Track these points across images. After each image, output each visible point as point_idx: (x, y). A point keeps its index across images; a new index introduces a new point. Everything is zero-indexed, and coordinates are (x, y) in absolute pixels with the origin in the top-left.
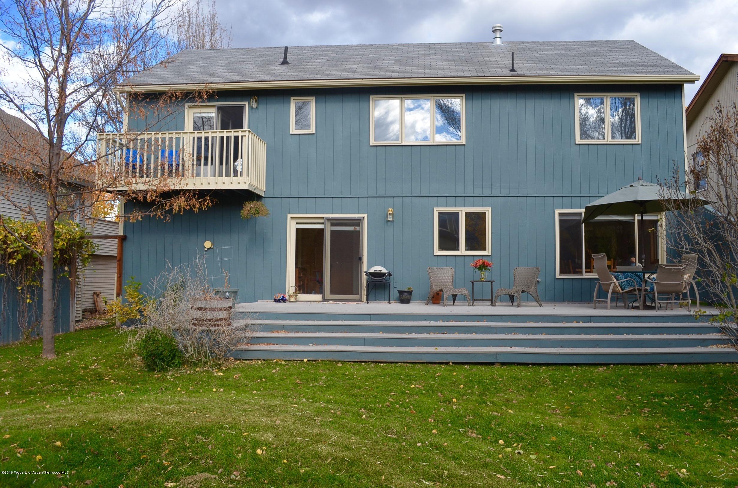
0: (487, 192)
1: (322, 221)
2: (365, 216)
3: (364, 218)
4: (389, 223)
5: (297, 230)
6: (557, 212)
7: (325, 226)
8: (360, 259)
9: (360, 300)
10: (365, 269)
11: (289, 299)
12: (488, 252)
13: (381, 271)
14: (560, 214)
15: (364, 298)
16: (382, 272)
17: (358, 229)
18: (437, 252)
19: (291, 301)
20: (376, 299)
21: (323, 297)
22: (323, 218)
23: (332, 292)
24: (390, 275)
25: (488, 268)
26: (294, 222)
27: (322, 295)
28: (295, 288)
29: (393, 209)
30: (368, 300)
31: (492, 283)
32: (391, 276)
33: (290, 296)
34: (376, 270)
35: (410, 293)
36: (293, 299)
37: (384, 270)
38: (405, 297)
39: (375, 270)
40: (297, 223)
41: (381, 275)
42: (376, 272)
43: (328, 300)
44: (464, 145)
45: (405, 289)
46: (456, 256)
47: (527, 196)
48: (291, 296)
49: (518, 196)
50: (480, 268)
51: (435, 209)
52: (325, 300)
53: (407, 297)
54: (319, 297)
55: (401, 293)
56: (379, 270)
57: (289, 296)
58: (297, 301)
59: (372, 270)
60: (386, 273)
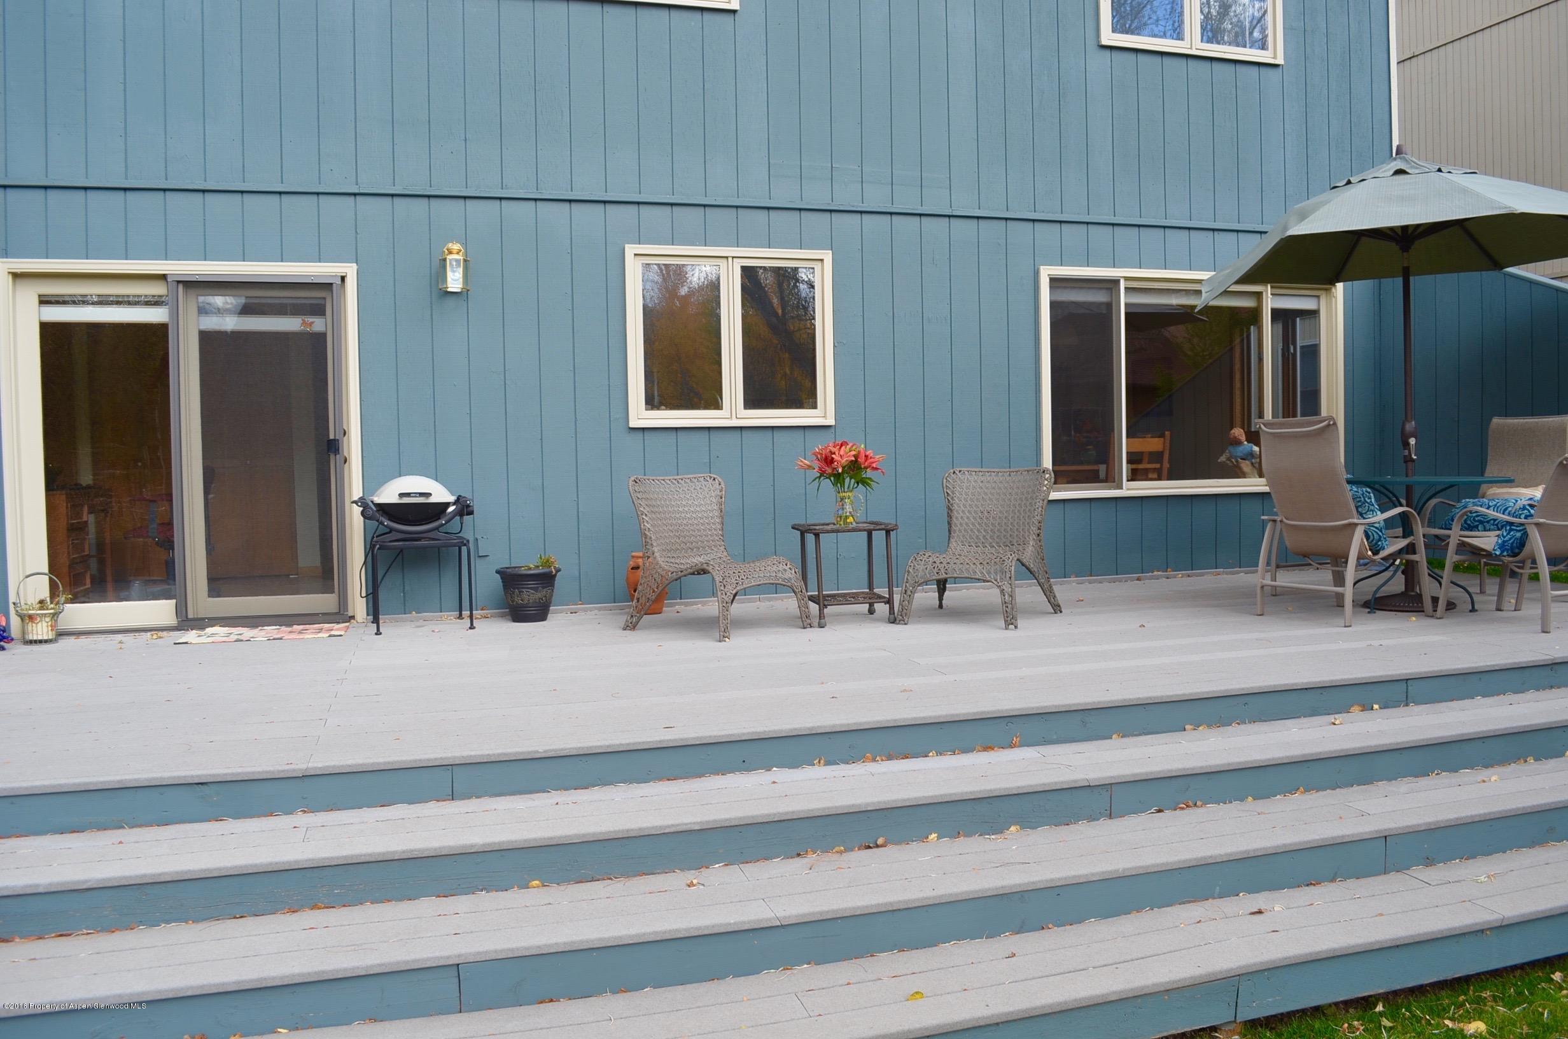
0: (817, 196)
1: (158, 289)
2: (350, 271)
3: (343, 279)
4: (451, 302)
5: (48, 330)
6: (1046, 273)
7: (175, 313)
8: (333, 447)
9: (341, 615)
10: (357, 492)
11: (24, 633)
12: (823, 413)
13: (428, 495)
14: (1056, 283)
15: (359, 606)
16: (433, 500)
17: (318, 324)
18: (640, 415)
19: (31, 637)
20: (407, 607)
21: (181, 610)
22: (163, 277)
23: (218, 584)
24: (464, 509)
25: (869, 473)
26: (30, 294)
27: (172, 603)
28: (51, 580)
29: (465, 245)
30: (375, 614)
31: (888, 532)
32: (471, 513)
33: (27, 618)
34: (408, 495)
35: (547, 579)
36: (41, 630)
37: (440, 494)
38: (529, 596)
39: (402, 495)
40: (44, 301)
41: (433, 512)
42: (406, 500)
43: (200, 624)
44: (734, 12)
45: (528, 561)
46: (709, 428)
47: (949, 216)
48: (31, 618)
49: (920, 215)
50: (838, 478)
51: (630, 250)
52: (186, 621)
53: (539, 595)
54: (161, 611)
55: (511, 579)
56: (422, 495)
57: (22, 617)
58: (61, 634)
59: (389, 494)
60: (447, 505)
